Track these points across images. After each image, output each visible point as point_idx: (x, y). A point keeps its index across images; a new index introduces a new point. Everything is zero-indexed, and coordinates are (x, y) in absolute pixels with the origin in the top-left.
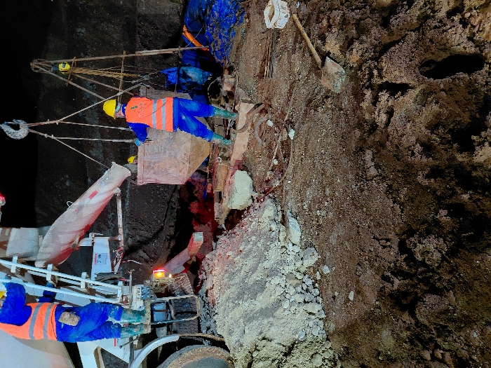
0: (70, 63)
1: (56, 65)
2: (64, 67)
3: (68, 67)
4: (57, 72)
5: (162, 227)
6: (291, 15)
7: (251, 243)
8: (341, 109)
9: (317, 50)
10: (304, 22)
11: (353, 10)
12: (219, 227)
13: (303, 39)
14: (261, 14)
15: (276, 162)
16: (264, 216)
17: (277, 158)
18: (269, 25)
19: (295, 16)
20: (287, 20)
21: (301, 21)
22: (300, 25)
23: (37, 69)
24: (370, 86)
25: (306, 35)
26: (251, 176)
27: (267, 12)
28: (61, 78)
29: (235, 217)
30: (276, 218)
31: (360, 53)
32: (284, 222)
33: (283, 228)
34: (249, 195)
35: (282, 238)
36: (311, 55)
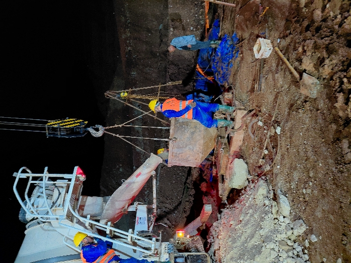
0: (127, 92)
1: (119, 93)
2: (124, 94)
3: (126, 94)
4: (119, 98)
5: (181, 202)
6: (274, 48)
7: (249, 215)
8: (318, 110)
9: (296, 69)
10: (283, 52)
11: (322, 38)
12: (222, 202)
13: (284, 63)
14: (251, 50)
15: (266, 152)
16: (258, 194)
17: (267, 149)
18: (257, 56)
19: (277, 49)
20: (271, 51)
21: (281, 51)
22: (281, 54)
23: (108, 97)
24: (342, 91)
25: (285, 60)
26: (247, 163)
27: (255, 48)
28: (122, 101)
29: (235, 195)
30: (269, 196)
31: (331, 67)
32: (275, 198)
33: (274, 203)
34: (245, 178)
35: (274, 211)
36: (291, 73)
